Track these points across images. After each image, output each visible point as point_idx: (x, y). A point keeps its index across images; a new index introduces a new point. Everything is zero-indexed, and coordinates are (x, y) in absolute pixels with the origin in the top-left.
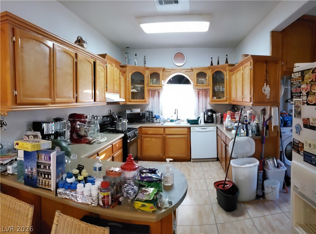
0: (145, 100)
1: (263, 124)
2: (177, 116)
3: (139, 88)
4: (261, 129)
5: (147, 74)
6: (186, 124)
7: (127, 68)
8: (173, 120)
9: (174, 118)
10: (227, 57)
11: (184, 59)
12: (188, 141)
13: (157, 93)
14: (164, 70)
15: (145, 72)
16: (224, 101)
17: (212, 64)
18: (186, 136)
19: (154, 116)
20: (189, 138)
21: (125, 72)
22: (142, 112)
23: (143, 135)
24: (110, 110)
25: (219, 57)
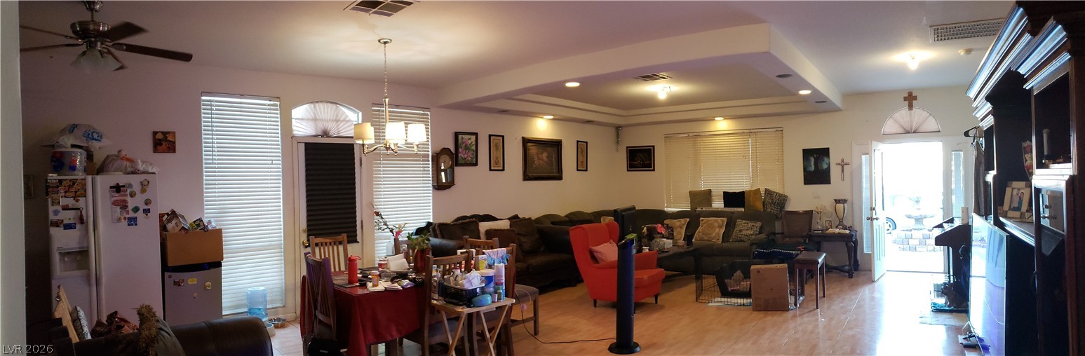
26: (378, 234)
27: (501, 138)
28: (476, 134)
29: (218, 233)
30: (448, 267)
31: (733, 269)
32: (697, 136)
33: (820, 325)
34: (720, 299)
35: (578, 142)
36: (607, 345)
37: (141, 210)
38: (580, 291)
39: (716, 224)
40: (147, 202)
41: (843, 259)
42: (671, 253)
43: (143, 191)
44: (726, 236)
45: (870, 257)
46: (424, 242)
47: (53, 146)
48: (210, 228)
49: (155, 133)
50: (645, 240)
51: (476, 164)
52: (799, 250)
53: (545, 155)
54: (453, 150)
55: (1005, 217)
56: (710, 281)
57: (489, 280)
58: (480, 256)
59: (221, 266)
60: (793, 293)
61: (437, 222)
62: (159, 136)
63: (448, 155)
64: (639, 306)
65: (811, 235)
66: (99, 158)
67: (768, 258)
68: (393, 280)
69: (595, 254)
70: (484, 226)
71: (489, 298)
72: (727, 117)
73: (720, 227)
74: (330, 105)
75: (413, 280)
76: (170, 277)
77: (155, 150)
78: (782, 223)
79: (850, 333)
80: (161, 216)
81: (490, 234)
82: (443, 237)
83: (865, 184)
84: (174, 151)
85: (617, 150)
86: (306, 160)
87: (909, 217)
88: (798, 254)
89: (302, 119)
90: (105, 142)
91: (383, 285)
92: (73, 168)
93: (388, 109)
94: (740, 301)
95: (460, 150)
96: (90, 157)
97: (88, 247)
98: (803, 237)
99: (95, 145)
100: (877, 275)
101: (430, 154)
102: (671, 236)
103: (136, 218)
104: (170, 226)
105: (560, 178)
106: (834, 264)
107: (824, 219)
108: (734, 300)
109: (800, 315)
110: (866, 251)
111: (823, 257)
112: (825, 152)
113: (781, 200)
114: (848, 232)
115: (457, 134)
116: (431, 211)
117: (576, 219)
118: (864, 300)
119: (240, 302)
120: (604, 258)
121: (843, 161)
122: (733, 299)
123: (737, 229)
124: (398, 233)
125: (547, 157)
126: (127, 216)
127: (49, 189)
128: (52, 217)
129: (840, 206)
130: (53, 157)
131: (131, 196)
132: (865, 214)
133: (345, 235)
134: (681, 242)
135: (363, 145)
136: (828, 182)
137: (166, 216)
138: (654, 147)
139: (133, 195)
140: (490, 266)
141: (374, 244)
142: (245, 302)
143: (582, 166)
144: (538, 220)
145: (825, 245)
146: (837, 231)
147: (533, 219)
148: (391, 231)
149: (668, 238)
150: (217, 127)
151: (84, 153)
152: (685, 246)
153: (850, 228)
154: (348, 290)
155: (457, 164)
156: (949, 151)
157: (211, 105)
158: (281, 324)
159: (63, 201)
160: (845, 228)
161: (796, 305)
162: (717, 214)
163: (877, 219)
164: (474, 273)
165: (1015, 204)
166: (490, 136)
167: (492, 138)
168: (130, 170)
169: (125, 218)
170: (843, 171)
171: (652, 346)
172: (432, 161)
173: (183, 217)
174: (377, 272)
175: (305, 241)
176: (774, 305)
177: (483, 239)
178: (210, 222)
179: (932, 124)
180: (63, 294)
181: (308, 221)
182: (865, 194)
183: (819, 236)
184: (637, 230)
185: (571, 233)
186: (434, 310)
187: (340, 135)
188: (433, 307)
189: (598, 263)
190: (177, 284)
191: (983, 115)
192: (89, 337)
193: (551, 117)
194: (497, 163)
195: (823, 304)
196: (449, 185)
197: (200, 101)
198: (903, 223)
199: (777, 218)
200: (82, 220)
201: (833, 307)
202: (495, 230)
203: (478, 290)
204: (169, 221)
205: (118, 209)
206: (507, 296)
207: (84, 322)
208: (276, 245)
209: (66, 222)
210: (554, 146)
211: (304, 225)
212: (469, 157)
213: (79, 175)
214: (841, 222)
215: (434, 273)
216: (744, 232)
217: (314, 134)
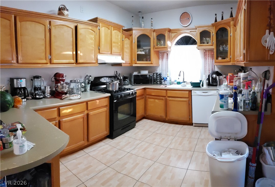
0: (151, 62)
1: (262, 93)
2: (184, 79)
3: (147, 50)
4: (259, 99)
5: (153, 36)
6: (189, 87)
7: (134, 31)
8: (180, 82)
9: (181, 80)
10: (231, 10)
11: (190, 19)
12: (189, 104)
13: (165, 55)
14: (170, 31)
15: (151, 34)
16: (228, 62)
17: (216, 21)
18: (187, 99)
19: (163, 78)
20: (190, 102)
21: (132, 35)
22: (149, 74)
23: (147, 96)
24: (117, 72)
25: (223, 12)
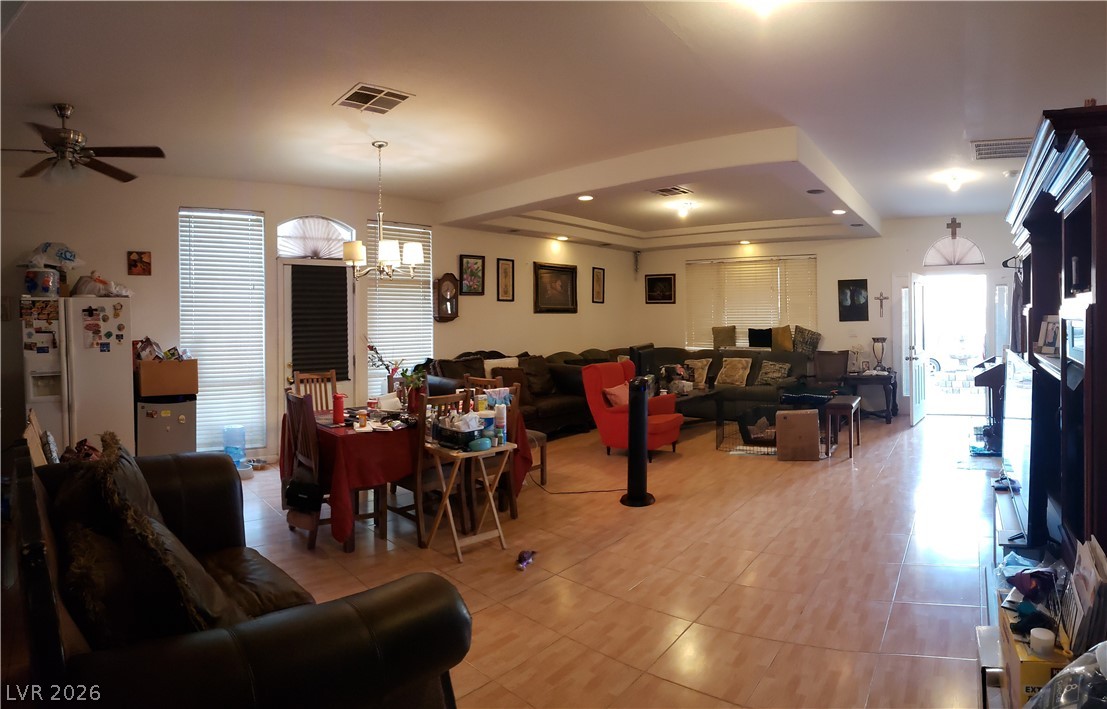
26: (372, 371)
27: (511, 263)
28: (483, 258)
29: (193, 365)
30: (443, 408)
31: (757, 414)
32: (721, 263)
33: (854, 475)
34: (741, 448)
35: (594, 268)
36: (618, 496)
37: (114, 336)
38: (592, 438)
39: (740, 366)
40: (120, 328)
41: (880, 403)
42: (691, 396)
43: (116, 315)
44: (751, 379)
45: (908, 400)
46: (419, 380)
47: (27, 266)
48: (185, 358)
49: (130, 253)
50: (662, 383)
51: (482, 293)
52: (833, 394)
53: (558, 284)
54: (457, 277)
55: (1040, 353)
56: (732, 428)
57: (489, 422)
58: (480, 396)
59: (195, 399)
60: (824, 441)
61: (438, 359)
62: (134, 257)
63: (452, 282)
64: (653, 455)
65: (846, 379)
66: (72, 280)
67: (797, 404)
68: (383, 421)
69: (609, 397)
70: (490, 364)
71: (488, 442)
72: (753, 242)
73: (745, 368)
74: (321, 220)
75: (405, 421)
76: (143, 407)
77: (130, 272)
78: (815, 365)
79: (884, 482)
80: (135, 343)
81: (495, 372)
82: (444, 376)
83: (905, 321)
84: (150, 274)
85: (636, 279)
86: (293, 285)
87: (953, 357)
88: (830, 399)
89: (290, 237)
90: (78, 262)
91: (371, 426)
92: (46, 289)
93: (382, 226)
94: (764, 450)
95: (465, 276)
96: (63, 278)
97: (60, 372)
98: (837, 380)
99: (68, 265)
100: (915, 419)
101: (431, 279)
102: (691, 378)
103: (109, 344)
104: (144, 354)
105: (574, 311)
106: (871, 410)
107: (861, 360)
108: (757, 449)
109: (832, 465)
110: (905, 394)
111: (858, 401)
112: (862, 284)
113: (814, 339)
114: (886, 373)
115: (462, 257)
116: (432, 346)
117: (591, 358)
118: (901, 446)
119: (216, 440)
120: (618, 401)
121: (881, 295)
122: (755, 448)
123: (763, 371)
124: (395, 370)
125: (561, 286)
126: (100, 342)
127: (23, 311)
128: (26, 340)
129: (878, 345)
130: (27, 277)
131: (104, 321)
132: (905, 353)
133: (333, 372)
134: (702, 385)
135: (353, 267)
136: (866, 318)
137: (140, 344)
138: (674, 275)
139: (105, 319)
140: (491, 408)
141: (367, 382)
142: (221, 440)
143: (598, 297)
144: (550, 359)
145: (863, 388)
146: (875, 373)
147: (544, 357)
148: (387, 368)
149: (688, 380)
150: (195, 246)
151: (57, 273)
152: (707, 390)
153: (889, 370)
154: (333, 430)
155: (462, 293)
156: (993, 284)
157: (189, 222)
158: (261, 466)
159: (37, 324)
160: (884, 370)
161: (827, 454)
162: (741, 354)
163: (916, 359)
164: (472, 414)
165: (1050, 340)
166: (498, 260)
167: (501, 262)
168: (103, 292)
169: (97, 344)
170: (881, 306)
171: (667, 498)
172: (434, 288)
173: (157, 345)
174: (365, 412)
175: (290, 377)
176: (802, 454)
177: (489, 377)
178: (185, 352)
179: (976, 256)
180: (33, 417)
181: (294, 355)
182: (905, 331)
183: (854, 378)
184: (655, 371)
185: (584, 373)
186: (427, 453)
187: (332, 256)
188: (427, 451)
189: (612, 406)
190: (150, 415)
191: (1021, 243)
192: (58, 462)
193: (566, 239)
194: (506, 293)
195: (857, 452)
196: (454, 315)
197: (177, 216)
198: (948, 364)
199: (809, 359)
200: (54, 344)
201: (867, 456)
202: (502, 368)
203: (476, 433)
204: (144, 349)
205: (90, 333)
206: (508, 440)
207: (53, 447)
208: (257, 380)
209: (39, 345)
210: (568, 272)
211: (289, 359)
212: (476, 284)
213: (52, 297)
214: (879, 362)
215: (428, 414)
216: (770, 375)
217: (302, 254)
